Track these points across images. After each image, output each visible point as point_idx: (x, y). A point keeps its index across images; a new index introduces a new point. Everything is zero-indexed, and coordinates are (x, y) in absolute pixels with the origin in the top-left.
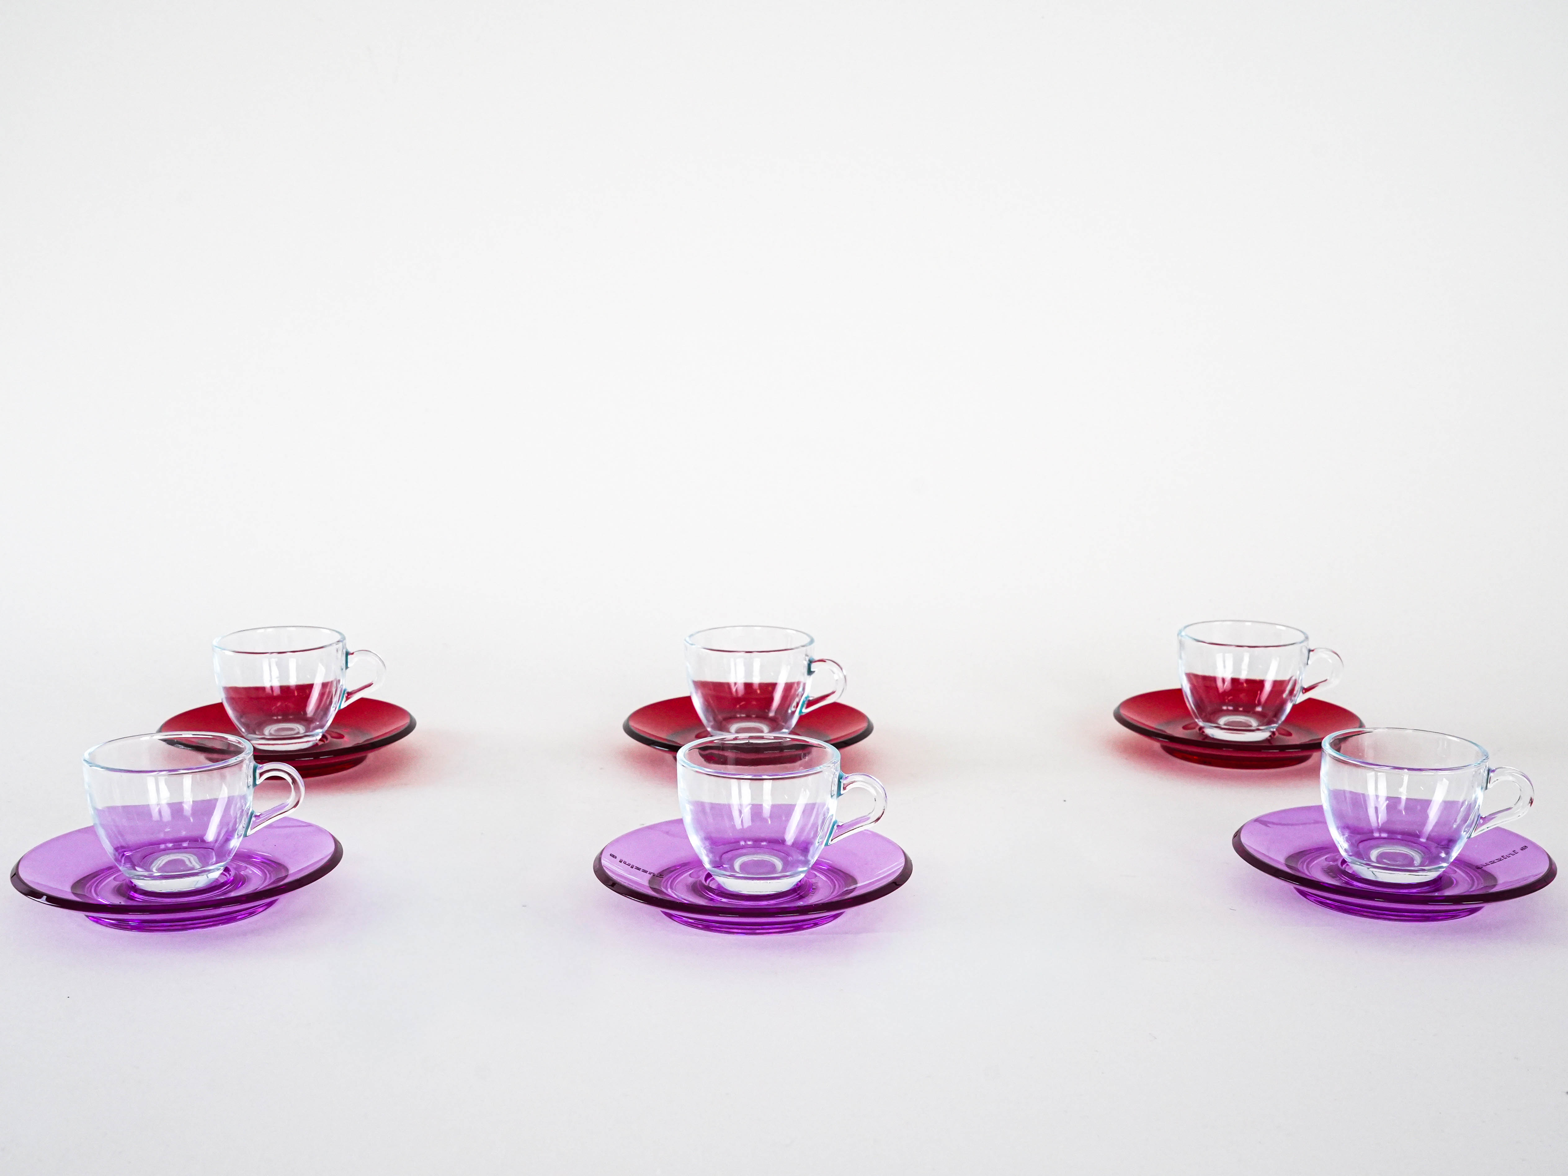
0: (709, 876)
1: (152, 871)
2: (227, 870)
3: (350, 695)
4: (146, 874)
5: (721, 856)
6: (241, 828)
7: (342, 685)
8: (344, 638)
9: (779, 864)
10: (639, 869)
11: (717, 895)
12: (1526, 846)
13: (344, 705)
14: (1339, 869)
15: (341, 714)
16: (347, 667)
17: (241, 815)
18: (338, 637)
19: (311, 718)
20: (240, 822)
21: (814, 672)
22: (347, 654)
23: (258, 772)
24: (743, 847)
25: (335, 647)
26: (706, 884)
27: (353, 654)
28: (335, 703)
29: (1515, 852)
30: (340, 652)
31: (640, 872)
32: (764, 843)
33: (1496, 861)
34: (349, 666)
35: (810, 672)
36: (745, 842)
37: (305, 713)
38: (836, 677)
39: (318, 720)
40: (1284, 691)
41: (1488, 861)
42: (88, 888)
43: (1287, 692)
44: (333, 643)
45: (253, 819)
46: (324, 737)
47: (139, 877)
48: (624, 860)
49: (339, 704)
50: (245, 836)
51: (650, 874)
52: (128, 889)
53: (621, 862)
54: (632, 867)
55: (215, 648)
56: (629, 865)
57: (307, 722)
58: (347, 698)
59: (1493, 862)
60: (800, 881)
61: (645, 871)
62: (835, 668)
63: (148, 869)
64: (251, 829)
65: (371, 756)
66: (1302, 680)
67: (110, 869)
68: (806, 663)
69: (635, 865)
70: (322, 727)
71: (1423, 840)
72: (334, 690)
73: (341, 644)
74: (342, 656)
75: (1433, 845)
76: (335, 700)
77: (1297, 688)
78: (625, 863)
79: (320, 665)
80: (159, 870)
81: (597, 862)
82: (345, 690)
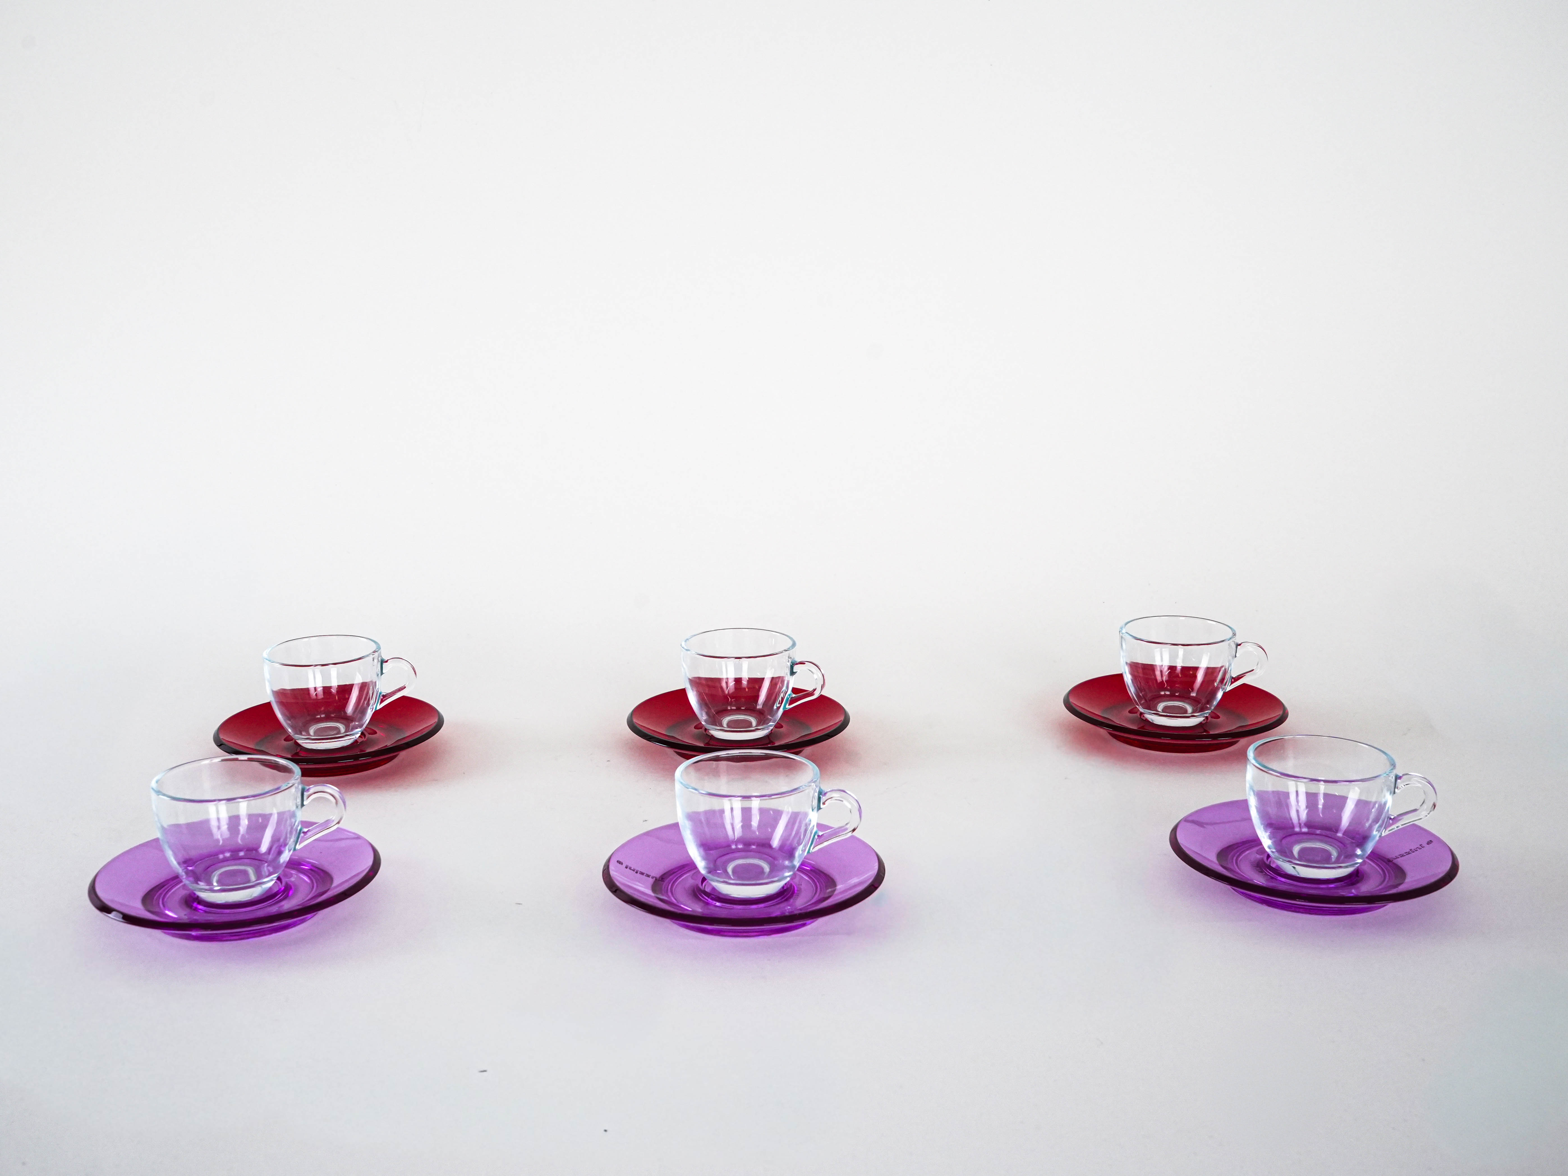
0: (704, 879)
1: (212, 885)
2: (279, 879)
3: (385, 697)
4: (207, 887)
5: (715, 861)
6: (291, 841)
7: (378, 689)
8: (379, 648)
9: (766, 868)
10: (642, 874)
11: (713, 899)
12: (1432, 840)
13: (379, 707)
14: (1264, 865)
15: (376, 714)
16: (382, 673)
17: (291, 832)
18: (374, 647)
19: (349, 716)
20: (290, 838)
21: (796, 672)
22: (383, 662)
23: (306, 794)
24: (734, 851)
25: (372, 657)
26: (702, 888)
27: (387, 662)
28: (373, 705)
29: (1422, 846)
30: (376, 661)
31: (644, 877)
33: (1405, 854)
34: (384, 672)
35: (792, 673)
36: (736, 845)
37: (345, 713)
38: (815, 676)
39: (357, 719)
40: (1215, 680)
41: (1397, 854)
42: (156, 899)
43: (1218, 681)
44: (370, 654)
45: (302, 835)
46: (362, 734)
47: (201, 890)
48: (630, 865)
49: (375, 706)
50: (295, 849)
51: (653, 878)
52: (192, 901)
53: (626, 867)
54: (637, 872)
55: (265, 660)
56: (634, 870)
57: (347, 720)
58: (382, 701)
59: (1402, 856)
60: (786, 884)
61: (648, 876)
62: (814, 668)
63: (209, 883)
64: (300, 844)
65: (403, 754)
66: (1231, 670)
67: (176, 879)
68: (789, 664)
69: (640, 869)
70: (361, 726)
71: (1340, 835)
72: (371, 692)
73: (376, 654)
74: (377, 664)
75: (1348, 841)
76: (372, 702)
77: (1227, 677)
78: (630, 868)
79: (358, 674)
80: (219, 882)
81: (606, 867)
82: (380, 693)
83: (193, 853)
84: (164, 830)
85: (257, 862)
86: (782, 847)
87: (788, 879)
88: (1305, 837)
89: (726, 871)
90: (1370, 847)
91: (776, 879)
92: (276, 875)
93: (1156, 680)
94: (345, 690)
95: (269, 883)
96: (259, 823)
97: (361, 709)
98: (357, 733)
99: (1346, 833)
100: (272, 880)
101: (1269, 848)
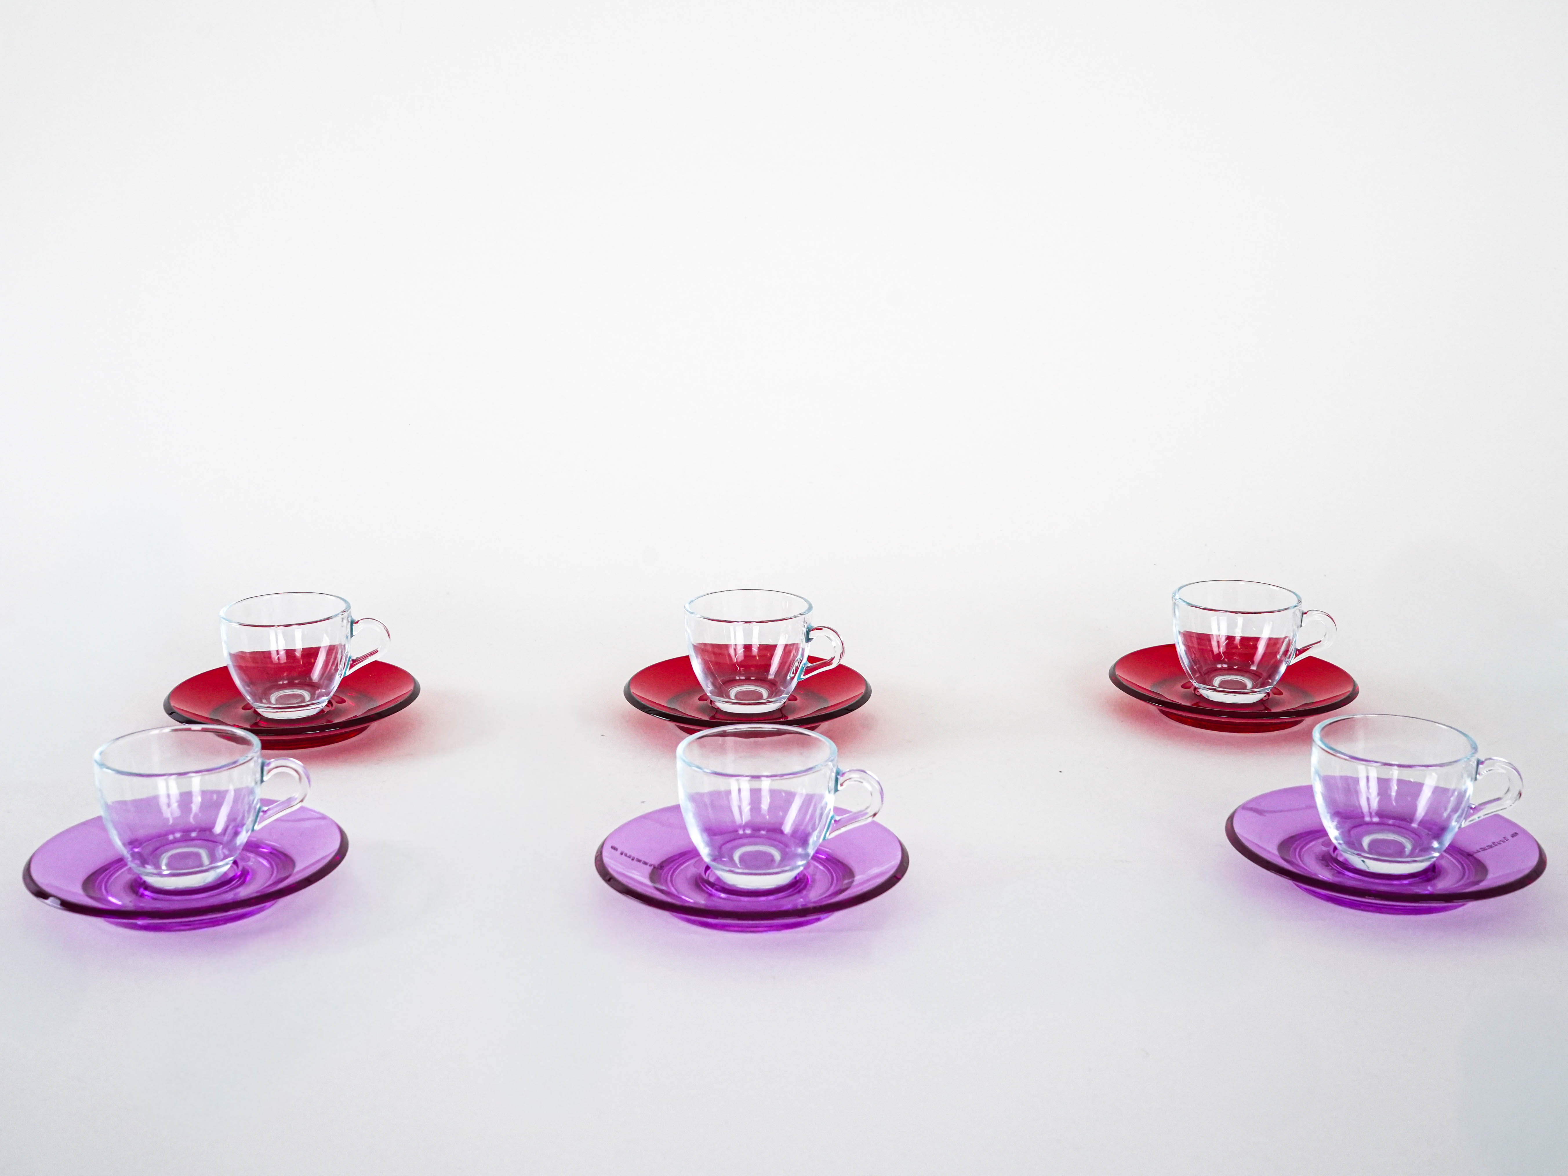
0: (708, 868)
2: (235, 863)
3: (354, 662)
4: (155, 871)
5: (720, 848)
6: (249, 821)
7: (348, 652)
8: (349, 606)
9: (777, 856)
10: (639, 861)
11: (717, 890)
12: (1517, 832)
13: (348, 673)
14: (1330, 859)
15: (345, 681)
16: (352, 635)
17: (249, 811)
18: (343, 606)
19: (316, 683)
20: (248, 818)
21: (813, 639)
22: (353, 623)
23: (266, 769)
25: (340, 617)
26: (705, 877)
27: (357, 622)
28: (341, 671)
29: (1506, 839)
30: (345, 621)
31: (641, 864)
32: (763, 832)
33: (1487, 848)
34: (354, 633)
35: (808, 640)
36: (744, 830)
37: (311, 679)
38: (834, 644)
39: (324, 687)
40: (1277, 652)
41: (1478, 848)
42: (98, 884)
43: (1281, 653)
44: (339, 614)
45: (261, 814)
46: (330, 702)
47: (148, 874)
48: (626, 851)
49: (344, 672)
50: (253, 830)
51: (651, 866)
52: (138, 886)
53: (622, 854)
54: (633, 859)
55: (222, 619)
56: (630, 857)
57: (312, 687)
58: (352, 666)
59: (1484, 849)
60: (798, 874)
61: (645, 863)
62: (832, 635)
63: (157, 866)
64: (258, 824)
65: (374, 726)
66: (1295, 641)
67: (120, 862)
68: (805, 630)
69: (636, 855)
70: (328, 694)
71: (1415, 825)
72: (339, 656)
73: (346, 614)
74: (347, 625)
75: (1424, 832)
76: (340, 667)
77: (1292, 649)
78: (626, 855)
79: (325, 635)
80: (169, 866)
81: (599, 853)
82: (350, 658)
83: (141, 833)
84: (108, 807)
85: (210, 844)
86: (794, 833)
87: (802, 868)
88: (1375, 827)
89: (731, 859)
90: (1448, 839)
91: (787, 868)
92: (232, 858)
93: (1212, 651)
94: (311, 654)
95: (224, 867)
96: (213, 801)
97: (328, 676)
98: (323, 702)
99: (1422, 823)
100: (227, 864)
101: (1336, 839)
